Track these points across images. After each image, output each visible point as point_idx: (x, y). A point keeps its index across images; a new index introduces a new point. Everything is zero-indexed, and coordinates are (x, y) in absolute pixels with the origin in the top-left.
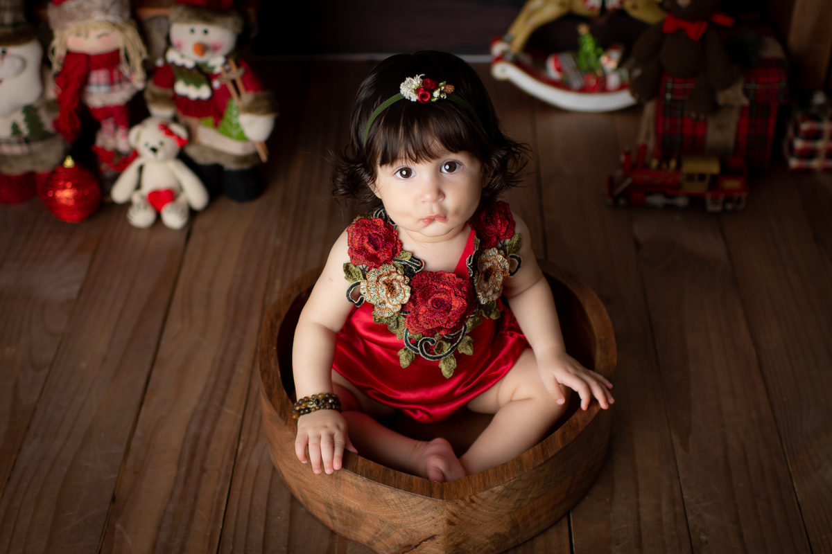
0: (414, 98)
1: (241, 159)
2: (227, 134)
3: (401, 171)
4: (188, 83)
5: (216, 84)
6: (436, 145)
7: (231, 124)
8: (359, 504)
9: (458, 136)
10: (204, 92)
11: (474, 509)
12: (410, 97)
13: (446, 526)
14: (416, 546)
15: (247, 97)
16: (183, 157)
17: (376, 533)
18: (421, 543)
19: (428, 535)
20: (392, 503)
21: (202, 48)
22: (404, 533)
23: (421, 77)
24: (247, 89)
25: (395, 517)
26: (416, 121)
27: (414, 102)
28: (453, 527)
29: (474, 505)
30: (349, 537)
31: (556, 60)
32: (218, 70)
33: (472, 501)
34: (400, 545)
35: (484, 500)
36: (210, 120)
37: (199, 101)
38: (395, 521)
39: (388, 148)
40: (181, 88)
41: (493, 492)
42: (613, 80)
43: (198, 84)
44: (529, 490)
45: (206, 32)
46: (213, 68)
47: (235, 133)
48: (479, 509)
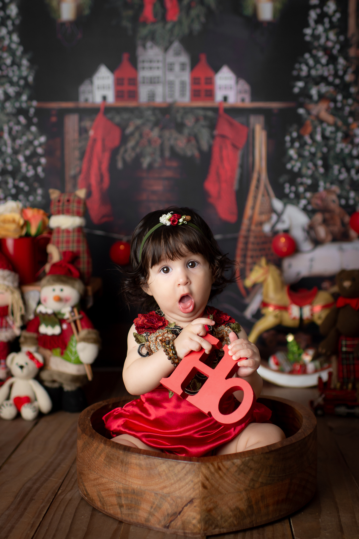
0: (168, 224)
1: (75, 379)
2: (69, 360)
3: (163, 269)
4: (47, 325)
5: (65, 326)
6: (183, 248)
7: (71, 352)
9: (196, 243)
10: (56, 330)
11: (221, 477)
13: (201, 489)
14: (180, 513)
15: (84, 332)
16: (38, 378)
17: (152, 507)
18: (183, 508)
19: (189, 500)
21: (59, 299)
22: (172, 502)
23: (171, 214)
24: (83, 327)
25: (165, 487)
26: (171, 235)
27: (168, 226)
28: (206, 491)
29: (220, 472)
31: (274, 358)
32: (67, 316)
33: (219, 468)
34: (168, 514)
35: (227, 469)
36: (58, 350)
37: (53, 336)
38: (165, 491)
39: (156, 253)
40: (44, 329)
41: (234, 463)
42: (311, 367)
43: (53, 326)
45: (62, 290)
46: (64, 315)
47: (73, 358)
48: (225, 478)
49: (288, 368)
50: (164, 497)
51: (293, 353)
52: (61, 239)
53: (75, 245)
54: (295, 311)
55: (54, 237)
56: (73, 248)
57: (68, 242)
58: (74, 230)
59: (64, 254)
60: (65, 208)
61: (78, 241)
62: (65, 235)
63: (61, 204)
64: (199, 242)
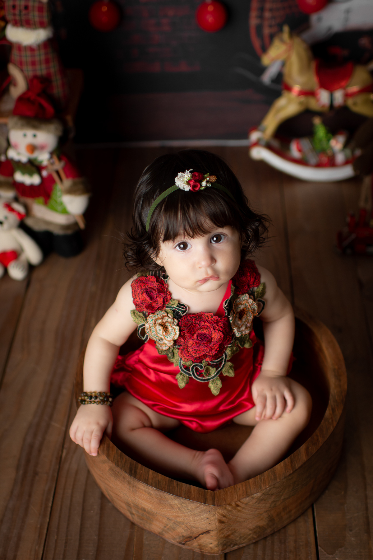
1: (66, 227)
2: (54, 209)
3: (180, 245)
4: (23, 173)
5: (45, 173)
6: (207, 223)
7: (56, 202)
8: (151, 506)
10: (35, 180)
11: (239, 511)
12: (184, 188)
13: (217, 524)
14: (196, 538)
15: (68, 182)
16: (23, 227)
17: (165, 527)
18: (199, 535)
19: (204, 530)
20: (176, 506)
21: (32, 148)
22: (186, 528)
23: (190, 172)
24: (67, 176)
25: (178, 517)
26: (191, 206)
28: (223, 525)
29: (239, 508)
30: (144, 528)
32: (45, 163)
33: (238, 506)
34: (183, 536)
35: (246, 504)
36: (41, 200)
37: (32, 187)
38: (178, 519)
40: (19, 177)
41: (253, 498)
43: (31, 174)
44: (281, 493)
45: (35, 136)
46: (41, 162)
47: (59, 208)
48: (243, 510)
50: (177, 523)
52: (24, 59)
53: (44, 66)
54: (324, 97)
55: (15, 55)
56: (41, 70)
57: (33, 63)
58: (39, 46)
59: (31, 81)
60: (23, 18)
61: (47, 61)
62: (29, 53)
63: (17, 12)
64: (228, 213)
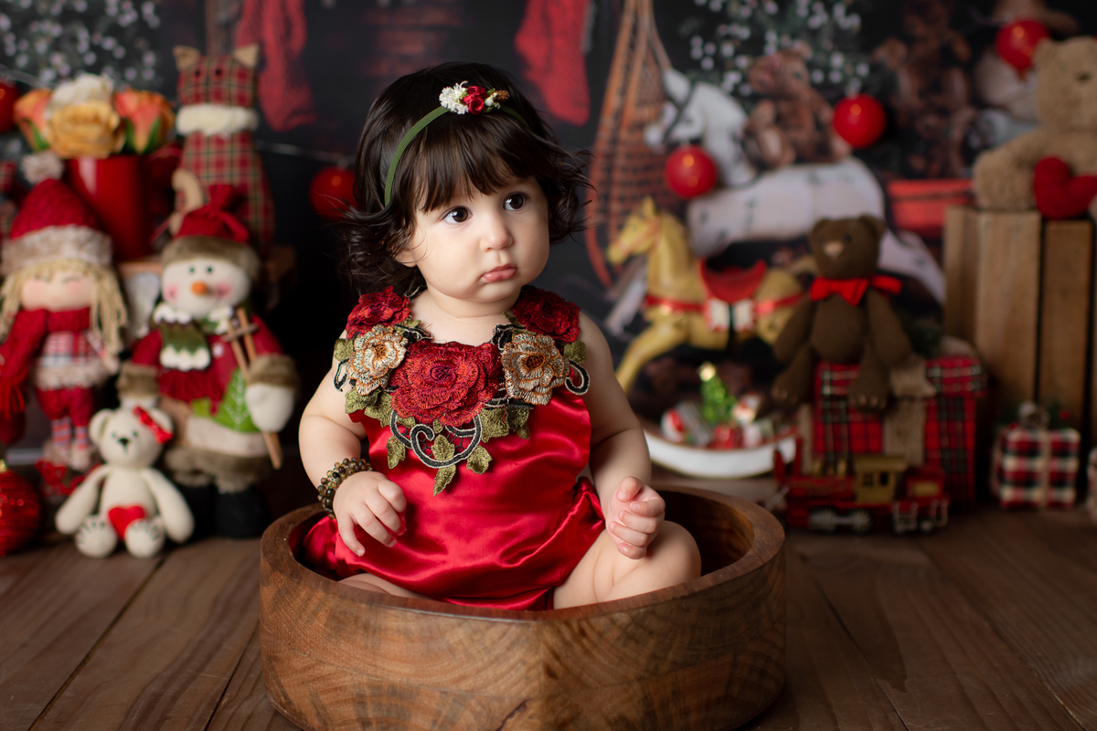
0: (462, 109)
1: (244, 465)
2: (229, 425)
4: (178, 349)
5: (218, 350)
7: (234, 406)
8: (407, 671)
10: (200, 359)
11: (586, 652)
12: (456, 110)
13: (543, 678)
17: (434, 722)
18: (504, 722)
19: (517, 702)
21: (205, 290)
22: (479, 709)
23: (463, 86)
24: (258, 351)
25: (464, 678)
27: (463, 115)
28: (554, 683)
29: (585, 641)
31: (674, 417)
32: (223, 326)
33: (583, 633)
35: (600, 634)
36: (205, 404)
37: (193, 373)
38: (464, 686)
41: (613, 622)
42: (752, 433)
43: (192, 348)
45: (210, 270)
46: (215, 324)
47: (238, 420)
48: (594, 652)
49: (704, 437)
50: (461, 699)
51: (715, 405)
52: (204, 158)
53: (237, 170)
54: (718, 313)
55: (189, 154)
56: (232, 176)
57: (219, 164)
58: (233, 138)
59: (213, 191)
60: (212, 88)
61: (243, 163)
62: (213, 148)
63: (202, 79)
